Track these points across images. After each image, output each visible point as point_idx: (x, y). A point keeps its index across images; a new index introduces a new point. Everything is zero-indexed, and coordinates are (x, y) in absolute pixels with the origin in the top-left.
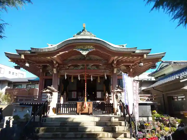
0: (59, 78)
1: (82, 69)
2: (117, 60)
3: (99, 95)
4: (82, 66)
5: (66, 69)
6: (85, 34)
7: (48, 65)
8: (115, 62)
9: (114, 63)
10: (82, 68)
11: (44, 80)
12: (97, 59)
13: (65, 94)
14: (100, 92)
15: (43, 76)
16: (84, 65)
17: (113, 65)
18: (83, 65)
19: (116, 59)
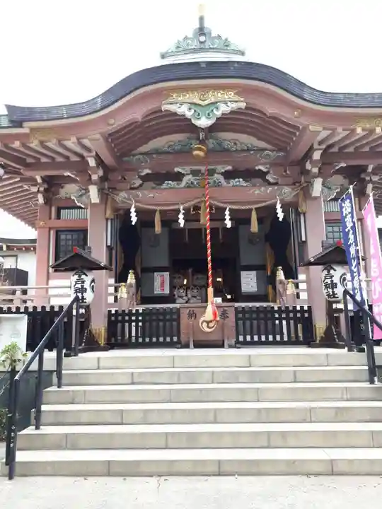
0: (112, 219)
1: (190, 186)
2: (324, 146)
3: (249, 281)
4: (190, 176)
5: (132, 189)
6: (202, 46)
7: (67, 174)
8: (317, 155)
9: (311, 158)
10: (192, 183)
11: (52, 232)
12: (246, 148)
13: (131, 279)
14: (254, 273)
15: (50, 218)
16: (200, 171)
17: (308, 166)
18: (195, 173)
19: (320, 143)
